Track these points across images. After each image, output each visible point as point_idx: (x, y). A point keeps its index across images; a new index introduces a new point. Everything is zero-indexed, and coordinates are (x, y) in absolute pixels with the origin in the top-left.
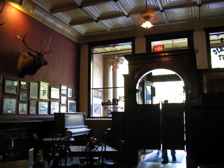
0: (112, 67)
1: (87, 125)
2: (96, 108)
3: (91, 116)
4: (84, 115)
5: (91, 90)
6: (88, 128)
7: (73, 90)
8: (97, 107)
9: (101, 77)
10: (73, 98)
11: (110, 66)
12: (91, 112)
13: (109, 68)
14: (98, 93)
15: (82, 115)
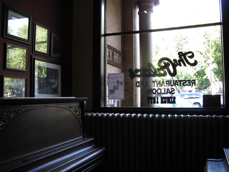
0: (138, 10)
1: (91, 137)
2: (116, 84)
3: (102, 106)
4: (82, 103)
5: (103, 39)
6: (96, 144)
7: (53, 35)
8: (118, 82)
9: (118, 26)
10: (53, 55)
11: (135, 8)
12: (102, 95)
13: (133, 10)
14: (113, 55)
15: (76, 105)
